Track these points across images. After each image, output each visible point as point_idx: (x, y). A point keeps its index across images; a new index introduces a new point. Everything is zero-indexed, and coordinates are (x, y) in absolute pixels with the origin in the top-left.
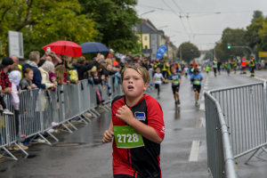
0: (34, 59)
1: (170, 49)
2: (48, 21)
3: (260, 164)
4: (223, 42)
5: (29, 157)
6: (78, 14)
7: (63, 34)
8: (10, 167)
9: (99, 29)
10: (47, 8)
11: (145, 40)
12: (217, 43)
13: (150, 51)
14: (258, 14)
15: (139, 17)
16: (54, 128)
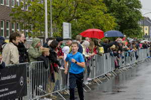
2: (86, 17)
6: (105, 13)
9: (117, 22)
11: (146, 30)
15: (143, 16)
16: (89, 81)
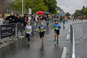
0: (34, 15)
1: (64, 14)
2: (37, 7)
3: (82, 40)
4: (76, 13)
6: (44, 5)
7: (41, 10)
9: (48, 9)
10: (37, 4)
11: (58, 12)
12: (74, 13)
13: (59, 14)
14: (84, 7)
15: (57, 7)
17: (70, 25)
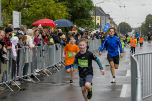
1: (113, 26)
2: (37, 6)
4: (146, 23)
5: (20, 90)
6: (56, 2)
7: (47, 14)
8: (9, 96)
9: (69, 12)
11: (97, 20)
12: (142, 24)
13: (100, 27)
15: (95, 6)
17: (131, 57)
